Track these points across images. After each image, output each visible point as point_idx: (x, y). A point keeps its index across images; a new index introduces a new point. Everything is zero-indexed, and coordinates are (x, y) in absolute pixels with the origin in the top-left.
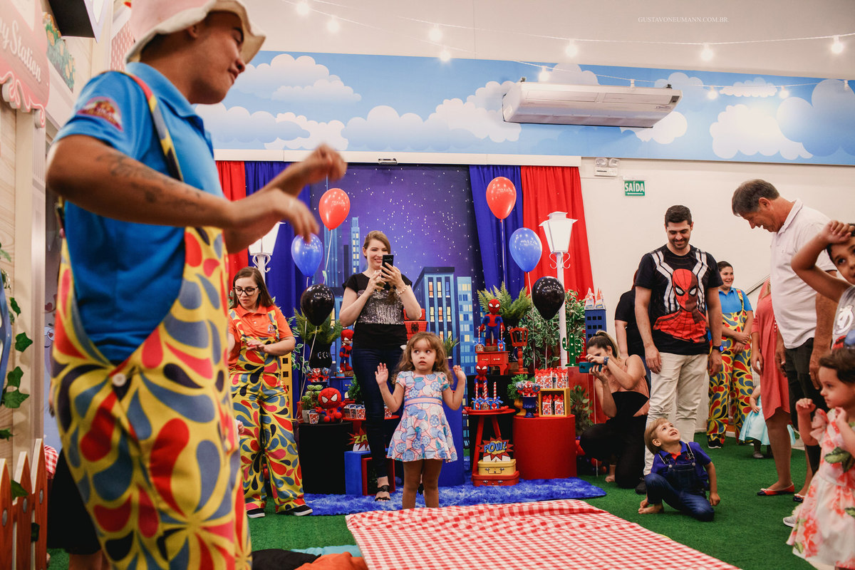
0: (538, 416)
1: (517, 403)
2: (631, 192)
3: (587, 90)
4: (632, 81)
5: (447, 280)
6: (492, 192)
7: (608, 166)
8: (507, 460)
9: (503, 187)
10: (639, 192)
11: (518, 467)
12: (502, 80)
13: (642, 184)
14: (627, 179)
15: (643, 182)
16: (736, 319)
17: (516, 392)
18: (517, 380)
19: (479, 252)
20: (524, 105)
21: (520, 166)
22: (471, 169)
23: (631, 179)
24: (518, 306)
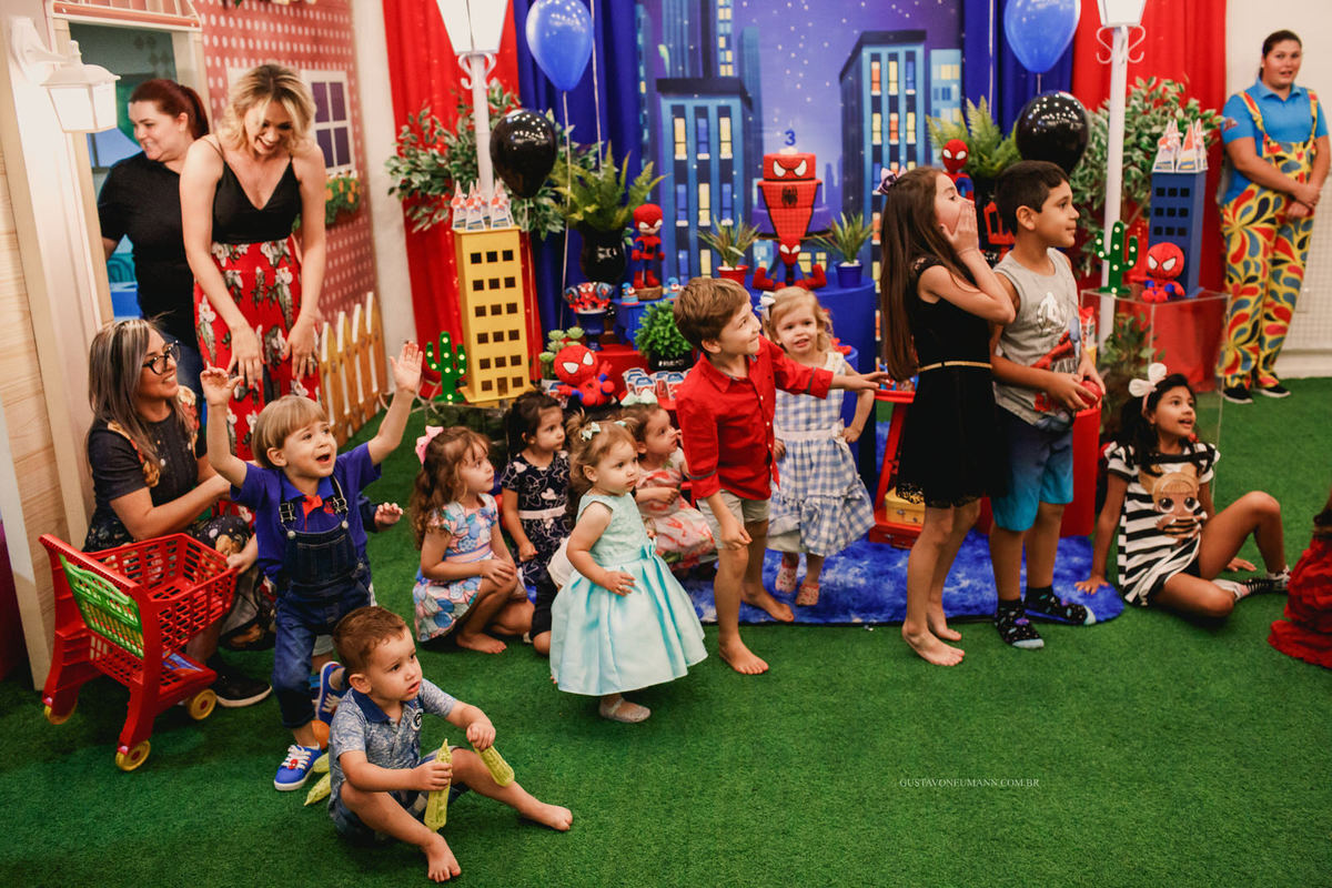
5: (911, 57)
16: (1300, 156)
24: (1009, 153)
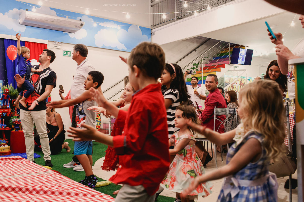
0: (20, 131)
1: (13, 126)
2: (66, 55)
3: (52, 17)
4: (67, 16)
6: (9, 50)
7: (58, 45)
8: (6, 146)
9: (13, 49)
10: (69, 55)
11: (11, 149)
12: (20, 9)
13: (70, 53)
14: (65, 50)
15: (70, 52)
17: (12, 122)
18: (13, 118)
19: (6, 71)
20: (26, 19)
21: (25, 41)
22: (5, 40)
23: (66, 50)
24: (16, 92)
